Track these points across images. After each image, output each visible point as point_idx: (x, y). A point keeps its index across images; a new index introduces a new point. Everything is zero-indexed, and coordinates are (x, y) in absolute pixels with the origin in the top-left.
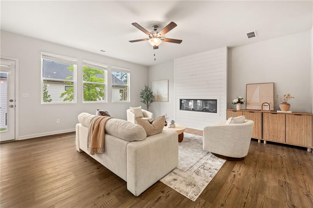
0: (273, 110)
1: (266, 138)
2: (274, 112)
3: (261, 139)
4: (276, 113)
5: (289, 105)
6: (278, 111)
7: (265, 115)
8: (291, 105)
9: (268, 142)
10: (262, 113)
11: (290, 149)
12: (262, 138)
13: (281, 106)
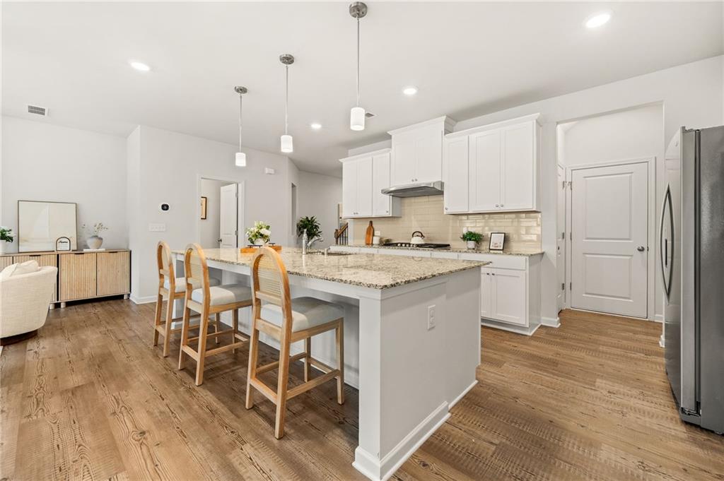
0: (76, 249)
1: (65, 298)
2: (79, 252)
3: (56, 302)
4: (83, 254)
5: (101, 239)
6: (85, 250)
7: (63, 259)
8: (104, 239)
9: (69, 304)
10: (58, 255)
11: (103, 303)
12: (58, 300)
13: (90, 242)
